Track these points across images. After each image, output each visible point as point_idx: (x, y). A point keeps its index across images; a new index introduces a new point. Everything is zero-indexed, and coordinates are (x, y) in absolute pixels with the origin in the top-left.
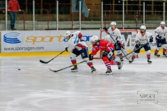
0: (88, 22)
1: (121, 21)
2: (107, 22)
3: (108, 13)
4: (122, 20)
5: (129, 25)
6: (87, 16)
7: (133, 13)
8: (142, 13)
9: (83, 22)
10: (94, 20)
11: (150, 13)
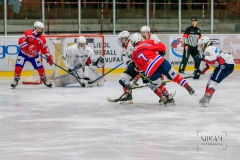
0: (19, 21)
1: (75, 20)
2: (51, 21)
3: (52, 6)
4: (77, 17)
5: (89, 26)
6: (17, 10)
7: (95, 6)
8: (110, 6)
9: (11, 21)
10: (29, 18)
11: (124, 7)
